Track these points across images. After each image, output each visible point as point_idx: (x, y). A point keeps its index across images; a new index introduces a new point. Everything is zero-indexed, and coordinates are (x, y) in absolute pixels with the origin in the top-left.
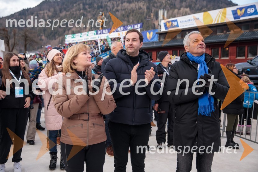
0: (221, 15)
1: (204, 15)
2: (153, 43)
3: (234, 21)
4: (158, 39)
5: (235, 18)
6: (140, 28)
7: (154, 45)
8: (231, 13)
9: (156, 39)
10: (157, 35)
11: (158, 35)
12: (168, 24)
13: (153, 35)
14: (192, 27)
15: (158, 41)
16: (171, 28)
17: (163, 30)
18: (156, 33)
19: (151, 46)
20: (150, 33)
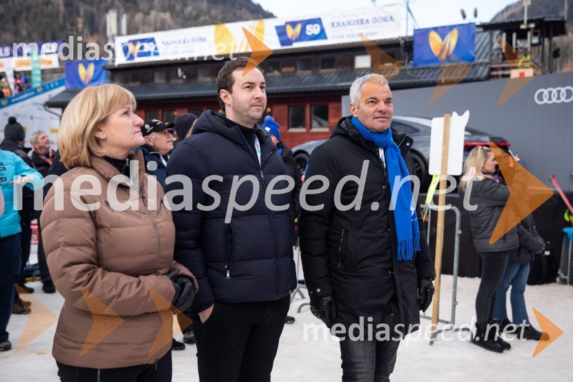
1: (216, 31)
3: (281, 50)
4: (109, 81)
5: (283, 43)
8: (274, 32)
10: (104, 72)
11: (109, 72)
13: (95, 71)
17: (121, 60)
18: (104, 68)
20: (86, 67)
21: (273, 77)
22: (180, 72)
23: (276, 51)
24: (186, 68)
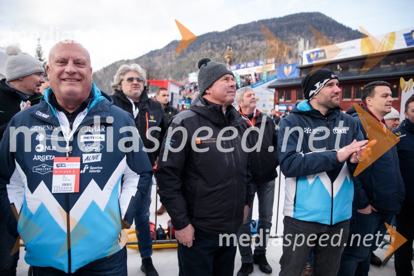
0: (387, 41)
1: (362, 42)
2: (292, 80)
3: (407, 48)
4: (299, 74)
5: (408, 44)
6: (275, 62)
7: (294, 82)
8: (403, 38)
9: (296, 75)
10: (297, 69)
11: (299, 70)
12: (312, 56)
13: (292, 69)
14: (345, 59)
15: (299, 77)
16: (315, 60)
17: (306, 63)
18: (297, 68)
19: (290, 83)
20: (288, 68)
21: (400, 66)
22: (338, 67)
23: (404, 49)
24: (342, 65)
